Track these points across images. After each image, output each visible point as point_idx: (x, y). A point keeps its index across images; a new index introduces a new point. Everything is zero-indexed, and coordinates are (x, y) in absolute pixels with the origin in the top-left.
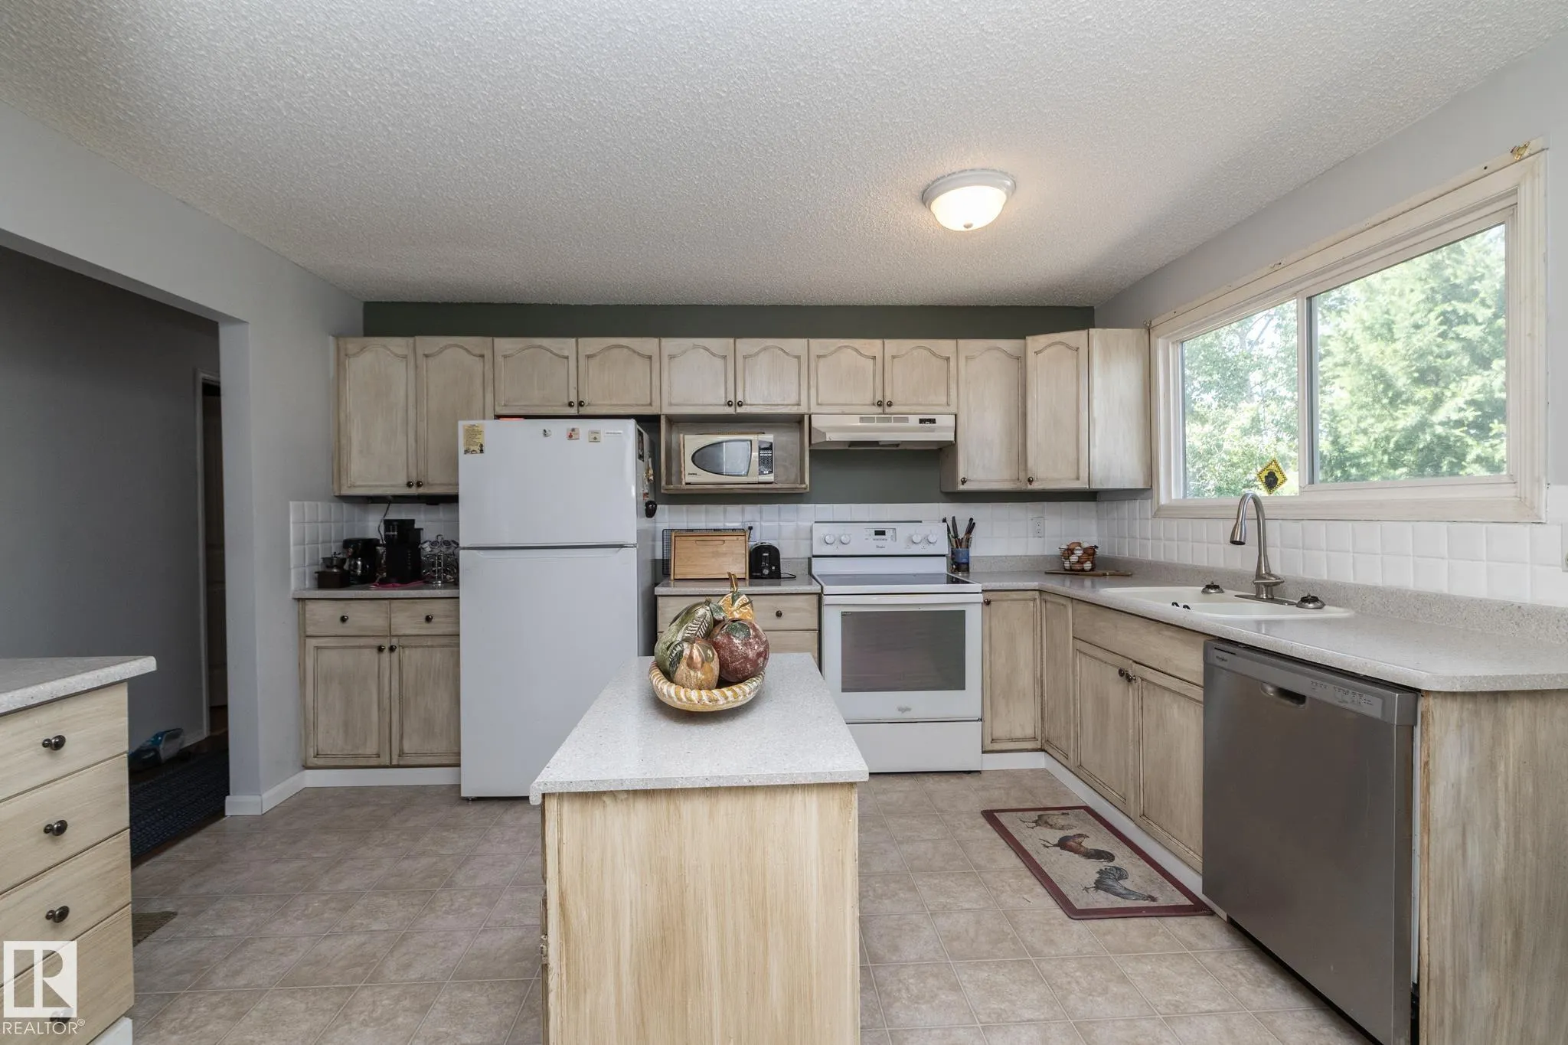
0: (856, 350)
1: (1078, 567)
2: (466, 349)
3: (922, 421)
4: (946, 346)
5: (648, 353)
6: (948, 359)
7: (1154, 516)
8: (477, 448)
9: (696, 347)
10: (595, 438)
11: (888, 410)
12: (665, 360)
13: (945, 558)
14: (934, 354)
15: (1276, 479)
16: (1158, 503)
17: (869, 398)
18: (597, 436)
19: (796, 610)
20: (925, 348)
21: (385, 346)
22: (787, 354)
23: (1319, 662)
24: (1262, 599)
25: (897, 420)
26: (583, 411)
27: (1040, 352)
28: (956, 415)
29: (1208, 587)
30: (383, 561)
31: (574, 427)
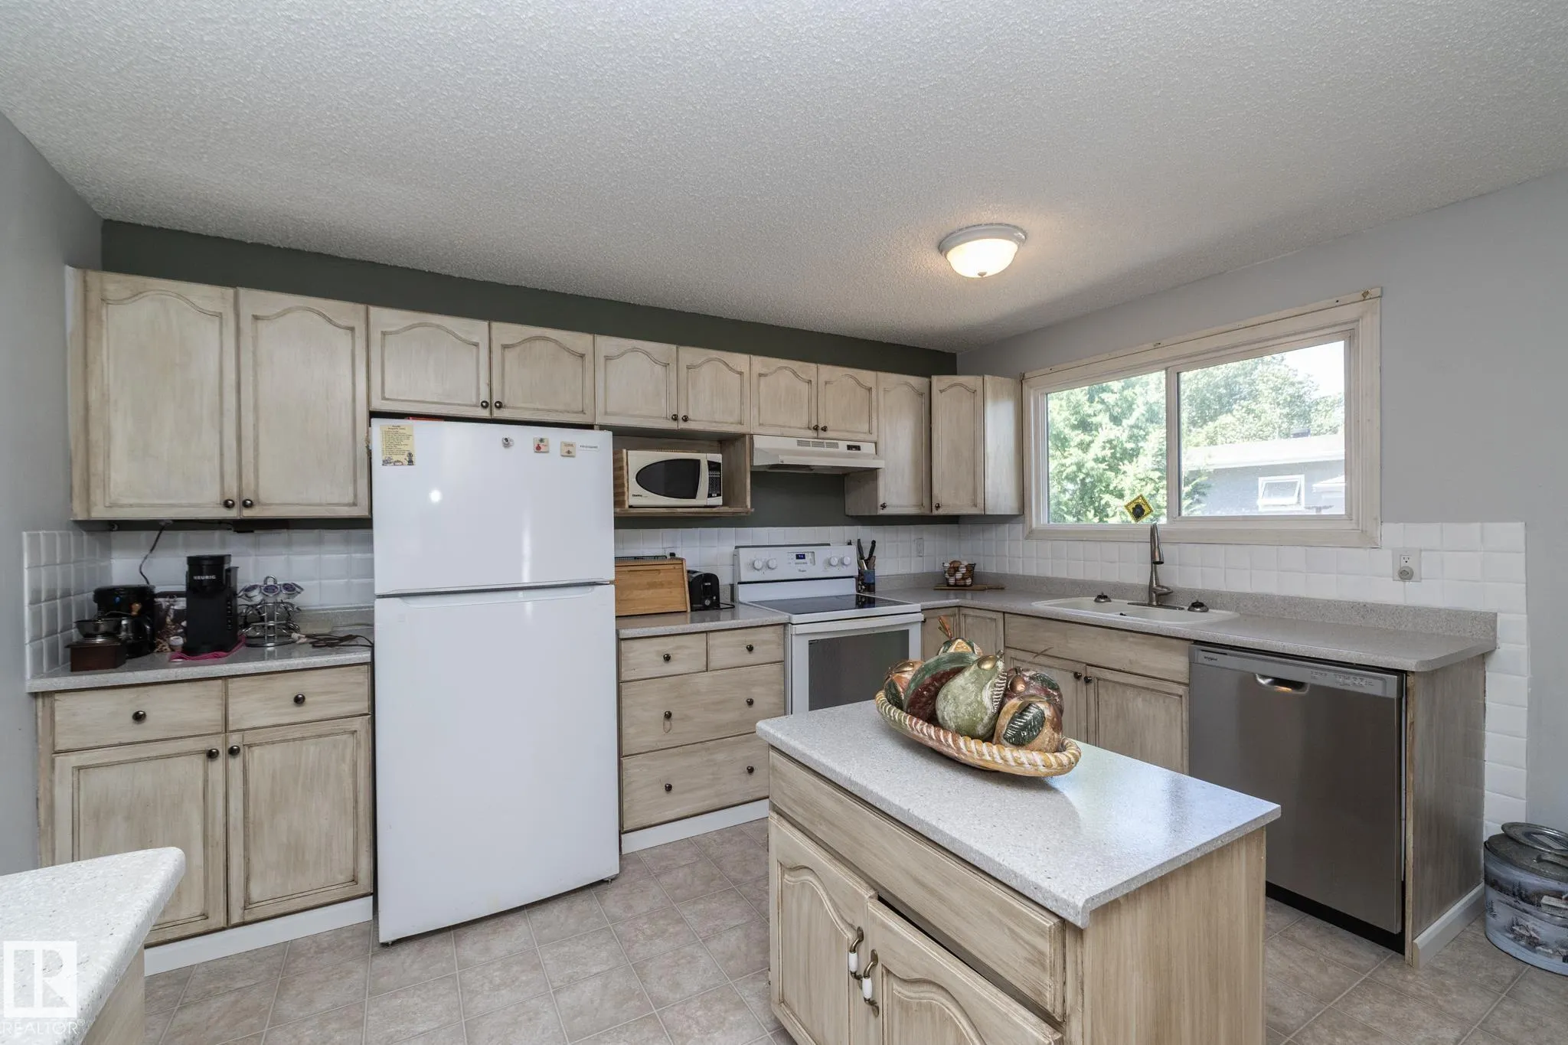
0: (794, 373)
1: (962, 582)
2: (324, 316)
3: (850, 447)
4: (868, 376)
5: (580, 351)
6: (870, 390)
7: (1027, 538)
8: (404, 458)
9: (634, 350)
10: (569, 452)
11: (822, 434)
12: (601, 361)
13: (854, 579)
14: (859, 383)
15: (1143, 511)
16: (1031, 526)
17: (805, 423)
18: (570, 449)
19: (764, 642)
20: (851, 377)
21: (179, 296)
22: (731, 369)
23: (1314, 656)
24: (1153, 606)
25: (830, 445)
26: (498, 414)
27: (944, 391)
28: (876, 443)
29: (1100, 597)
30: (168, 620)
31: (543, 437)
